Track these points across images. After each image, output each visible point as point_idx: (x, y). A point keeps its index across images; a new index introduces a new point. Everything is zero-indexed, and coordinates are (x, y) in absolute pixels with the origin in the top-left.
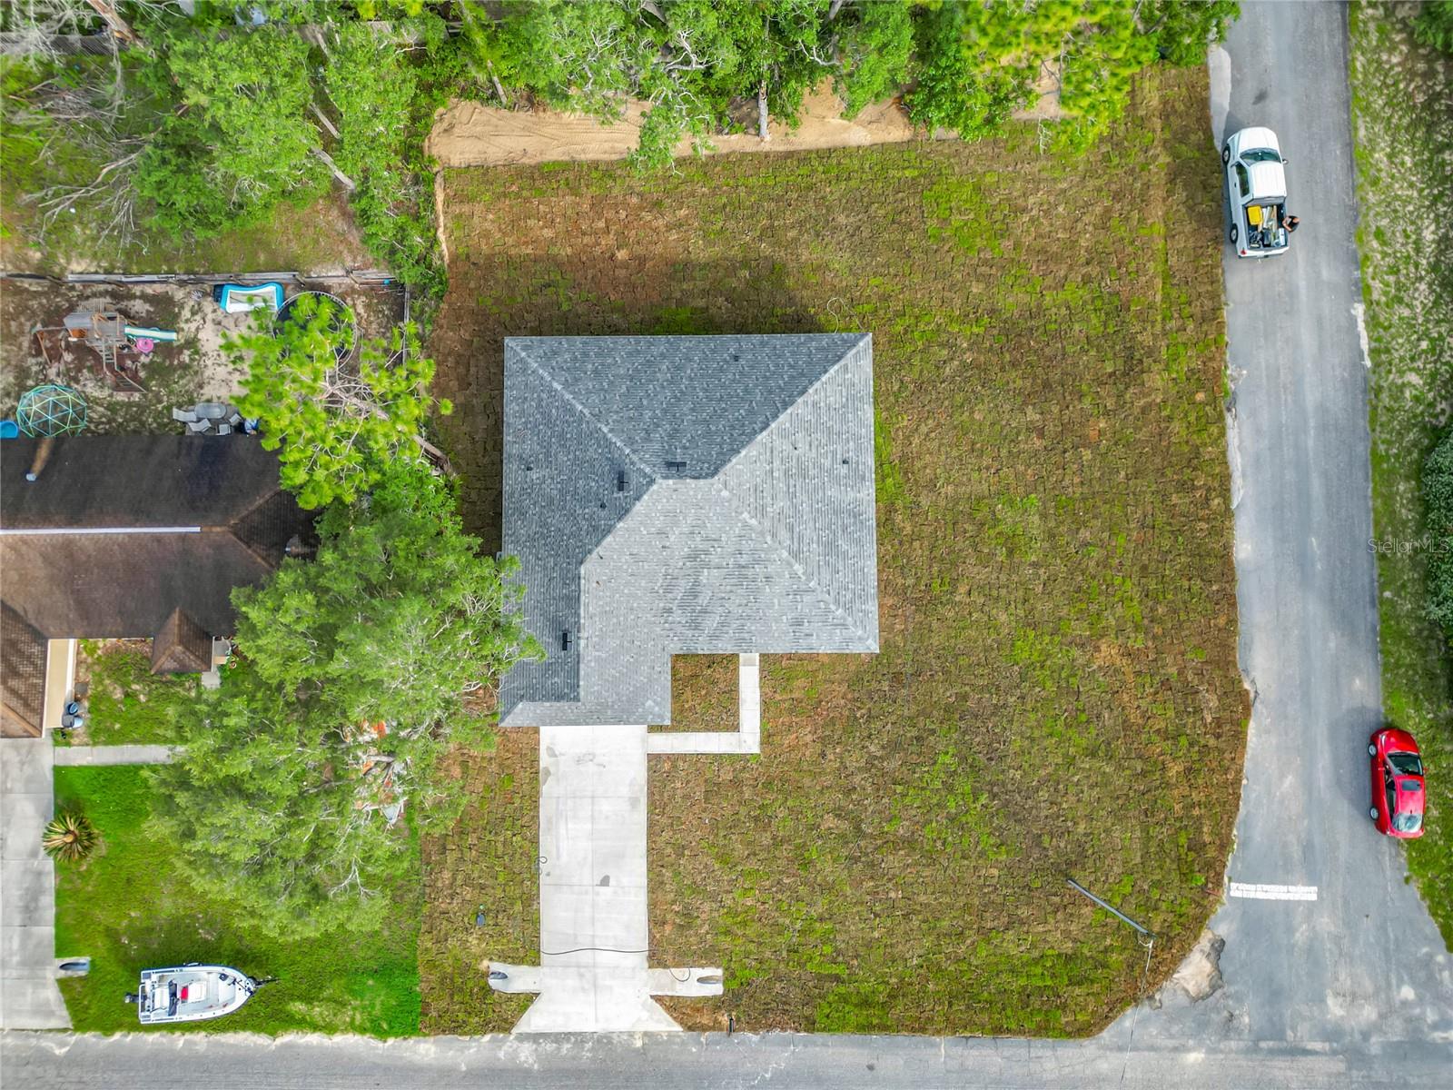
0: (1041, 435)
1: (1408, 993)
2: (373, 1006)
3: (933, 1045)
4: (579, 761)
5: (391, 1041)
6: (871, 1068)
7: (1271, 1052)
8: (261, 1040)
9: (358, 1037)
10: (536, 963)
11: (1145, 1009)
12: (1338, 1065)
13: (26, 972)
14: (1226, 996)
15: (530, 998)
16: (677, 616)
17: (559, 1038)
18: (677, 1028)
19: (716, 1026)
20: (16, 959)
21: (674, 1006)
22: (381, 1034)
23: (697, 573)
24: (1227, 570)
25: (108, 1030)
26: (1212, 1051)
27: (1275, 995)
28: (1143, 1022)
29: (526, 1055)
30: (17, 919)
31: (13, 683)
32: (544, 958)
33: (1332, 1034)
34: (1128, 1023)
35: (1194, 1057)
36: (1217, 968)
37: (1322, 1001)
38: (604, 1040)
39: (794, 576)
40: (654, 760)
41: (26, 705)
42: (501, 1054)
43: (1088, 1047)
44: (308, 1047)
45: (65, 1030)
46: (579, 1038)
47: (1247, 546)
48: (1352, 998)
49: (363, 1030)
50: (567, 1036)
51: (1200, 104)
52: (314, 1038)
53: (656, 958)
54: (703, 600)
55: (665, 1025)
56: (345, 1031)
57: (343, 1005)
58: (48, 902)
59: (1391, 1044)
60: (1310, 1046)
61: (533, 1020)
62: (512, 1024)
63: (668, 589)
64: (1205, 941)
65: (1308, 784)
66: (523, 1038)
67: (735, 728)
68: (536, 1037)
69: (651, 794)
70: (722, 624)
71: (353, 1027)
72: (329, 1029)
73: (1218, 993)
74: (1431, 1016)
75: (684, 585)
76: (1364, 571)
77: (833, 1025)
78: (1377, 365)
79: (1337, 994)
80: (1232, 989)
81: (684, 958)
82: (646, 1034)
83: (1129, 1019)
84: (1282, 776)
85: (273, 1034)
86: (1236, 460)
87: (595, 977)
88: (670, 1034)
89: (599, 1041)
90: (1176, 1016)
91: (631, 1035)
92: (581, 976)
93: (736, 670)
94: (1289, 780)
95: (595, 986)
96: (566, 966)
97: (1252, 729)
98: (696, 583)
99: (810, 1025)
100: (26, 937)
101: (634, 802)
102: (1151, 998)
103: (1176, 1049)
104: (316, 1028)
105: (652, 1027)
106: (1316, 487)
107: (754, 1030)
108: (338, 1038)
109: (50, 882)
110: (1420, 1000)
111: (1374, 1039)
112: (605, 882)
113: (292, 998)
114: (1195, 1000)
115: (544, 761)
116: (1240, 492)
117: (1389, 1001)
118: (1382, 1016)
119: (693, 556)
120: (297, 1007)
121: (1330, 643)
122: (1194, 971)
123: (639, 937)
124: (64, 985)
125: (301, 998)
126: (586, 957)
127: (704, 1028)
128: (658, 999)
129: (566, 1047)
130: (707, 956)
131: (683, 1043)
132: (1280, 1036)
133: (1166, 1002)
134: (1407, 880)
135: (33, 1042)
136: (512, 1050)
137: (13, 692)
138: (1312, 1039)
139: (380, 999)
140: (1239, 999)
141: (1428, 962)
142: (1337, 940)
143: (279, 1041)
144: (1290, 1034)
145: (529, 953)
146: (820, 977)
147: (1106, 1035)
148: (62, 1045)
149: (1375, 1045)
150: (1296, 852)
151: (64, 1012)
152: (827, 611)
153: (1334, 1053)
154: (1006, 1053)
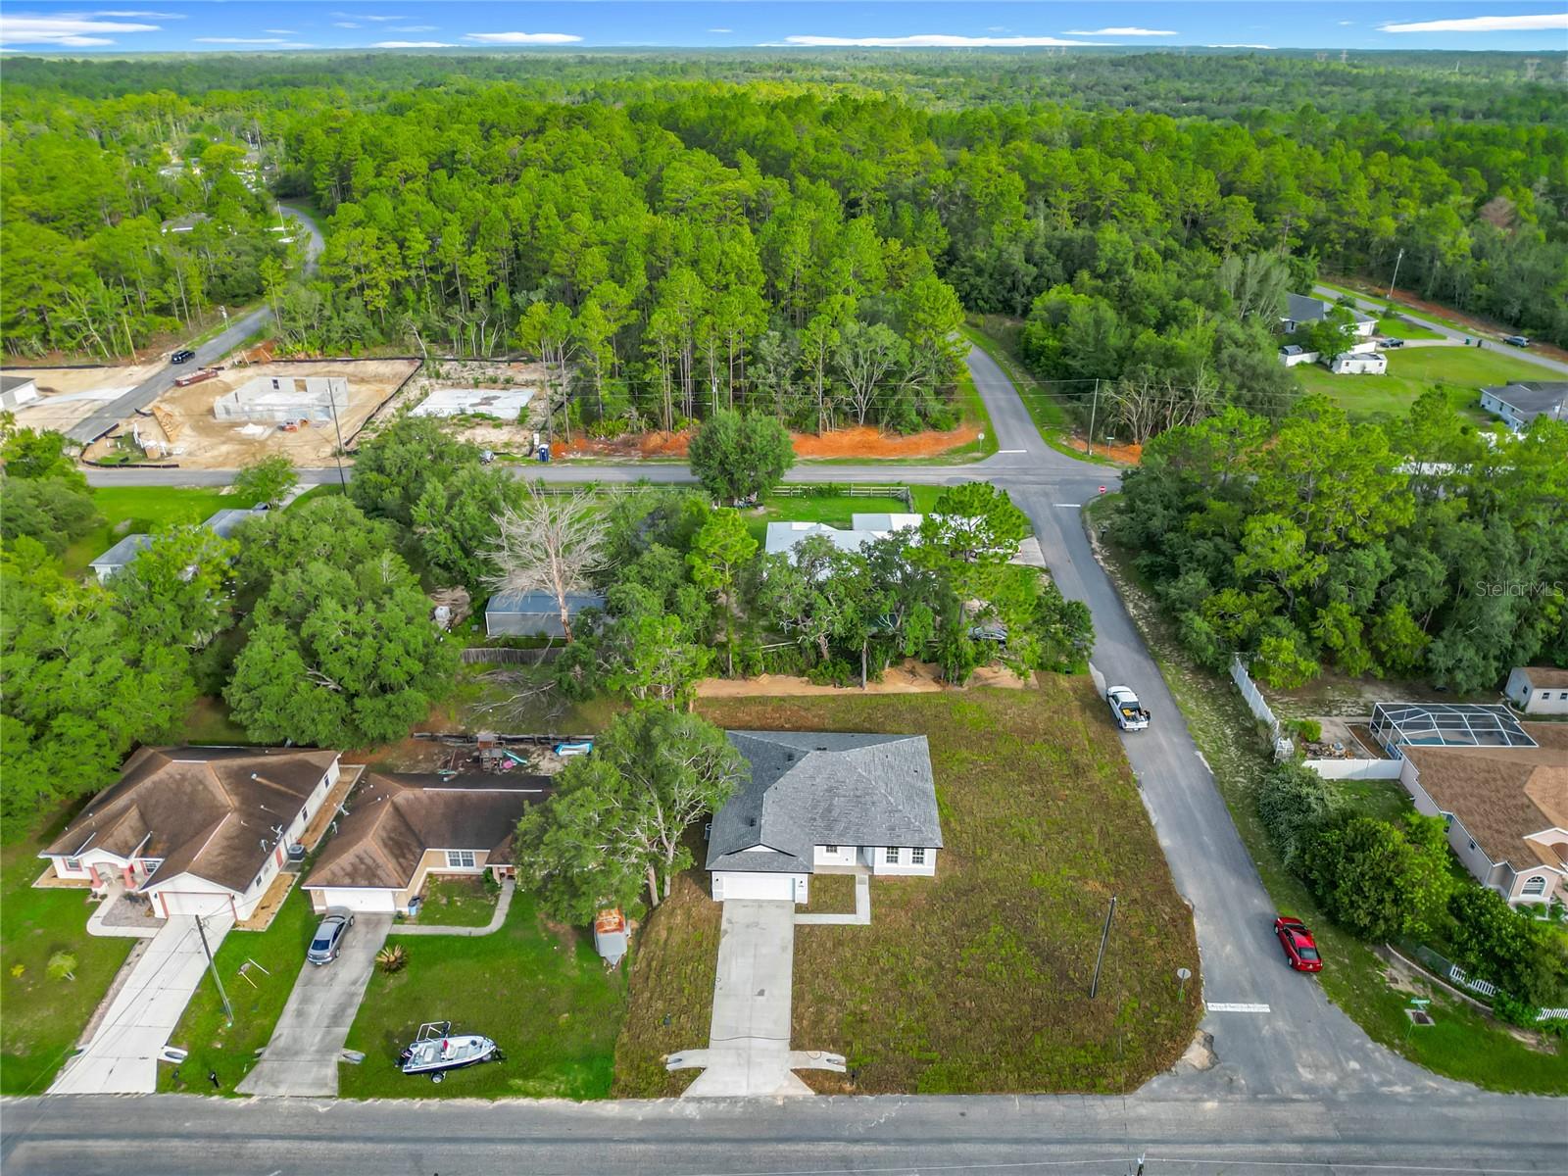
0: (1032, 795)
1: (1354, 1065)
2: (575, 1080)
3: (1009, 1100)
4: (748, 926)
5: (585, 1102)
6: (963, 1114)
7: (1267, 1101)
8: (484, 1104)
9: (560, 1100)
10: (706, 1046)
11: (1166, 1077)
12: (1320, 1108)
13: (318, 1057)
14: (1223, 1068)
15: (699, 1071)
16: (819, 822)
17: (717, 1100)
18: (811, 1092)
19: (841, 1091)
20: (314, 1048)
21: (809, 1076)
22: (578, 1098)
23: (832, 799)
24: (1156, 850)
25: (363, 1096)
26: (1221, 1101)
27: (1258, 1067)
28: (1167, 1084)
29: (692, 1111)
30: (326, 1022)
31: (401, 860)
32: (712, 1043)
33: (1309, 1089)
34: (1155, 1085)
35: (1210, 1105)
36: (1212, 1052)
37: (1295, 1070)
38: (753, 1102)
39: (888, 802)
40: (798, 928)
41: (404, 872)
42: (671, 1110)
43: (1130, 1099)
44: (518, 1107)
45: (330, 1097)
46: (734, 1100)
47: (1165, 841)
48: (1316, 1067)
49: (564, 1096)
50: (724, 1099)
51: (1092, 688)
52: (524, 1102)
53: (796, 1044)
54: (835, 814)
55: (802, 1091)
56: (551, 1096)
57: (553, 1080)
58: (351, 1014)
59: (1353, 1095)
60: (1295, 1096)
61: (699, 1088)
62: (682, 1090)
63: (814, 807)
64: (1199, 1036)
65: (1241, 948)
66: (689, 1100)
67: (854, 912)
68: (700, 1100)
69: (796, 945)
70: (846, 828)
71: (558, 1094)
72: (539, 1095)
73: (1217, 1067)
74: (1376, 1078)
75: (824, 805)
76: (1242, 853)
77: (932, 1088)
78: (1217, 774)
79: (1304, 1066)
80: (1227, 1064)
81: (818, 1044)
82: (786, 1097)
83: (1155, 1083)
84: (1224, 946)
85: (493, 1098)
86: (1149, 806)
87: (749, 1056)
88: (805, 1097)
89: (749, 1101)
90: (1189, 1080)
91: (774, 1097)
92: (739, 1055)
93: (854, 886)
94: (1228, 948)
95: (749, 1062)
96: (729, 1048)
97: (1195, 922)
98: (831, 805)
99: (915, 1090)
100: (328, 1033)
101: (784, 949)
102: (1169, 1070)
103: (1195, 1100)
104: (527, 1094)
105: (791, 1092)
106: (1199, 816)
107: (871, 1094)
108: (543, 1101)
109: (359, 1000)
110: (1365, 1070)
111: (1340, 1092)
112: (761, 993)
113: (514, 1076)
114: (1202, 1071)
115: (724, 925)
116: (1154, 819)
117: (1343, 1069)
118: (1341, 1079)
119: (830, 790)
120: (518, 1082)
121: (1231, 883)
122: (1196, 1055)
123: (785, 1029)
124: (342, 1066)
125: (520, 1077)
126: (743, 1042)
127: (831, 1093)
128: (796, 1071)
129: (722, 1106)
130: (835, 1044)
131: (815, 1102)
132: (1271, 1091)
133: (1180, 1072)
134: (1330, 1002)
135: (305, 1104)
136: (680, 1108)
137: (400, 864)
138: (1295, 1092)
139: (581, 1076)
140: (1235, 1071)
141: (1361, 1048)
142: (1293, 1035)
143: (497, 1103)
144: (1278, 1090)
145: (701, 1040)
146: (919, 1061)
147: (1141, 1091)
148: (325, 1106)
149: (1342, 1095)
150: (1247, 986)
151: (336, 1085)
152: (909, 823)
153: (1314, 1101)
154: (1067, 1103)
